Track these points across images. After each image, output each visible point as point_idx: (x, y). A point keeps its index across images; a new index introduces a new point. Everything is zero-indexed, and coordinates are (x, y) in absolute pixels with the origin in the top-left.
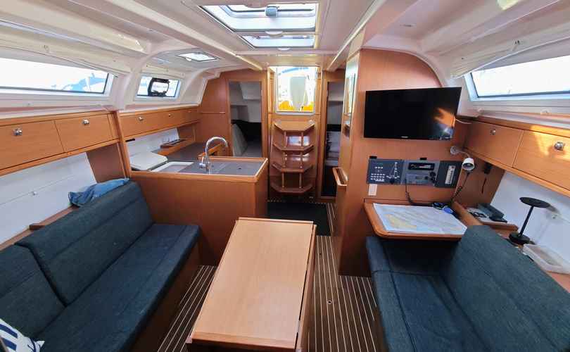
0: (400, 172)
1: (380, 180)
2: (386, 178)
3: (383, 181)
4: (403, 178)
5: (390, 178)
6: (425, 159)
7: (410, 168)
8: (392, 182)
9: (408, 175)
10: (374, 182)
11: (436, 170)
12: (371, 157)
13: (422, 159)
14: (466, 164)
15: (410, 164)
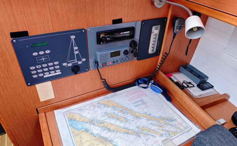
0: (84, 52)
1: (53, 74)
2: (62, 68)
3: (59, 73)
4: (91, 61)
5: (70, 65)
6: (119, 21)
7: (99, 41)
8: (76, 70)
9: (98, 54)
10: (42, 80)
11: (137, 37)
12: (14, 35)
13: (115, 22)
14: (191, 30)
15: (98, 34)
